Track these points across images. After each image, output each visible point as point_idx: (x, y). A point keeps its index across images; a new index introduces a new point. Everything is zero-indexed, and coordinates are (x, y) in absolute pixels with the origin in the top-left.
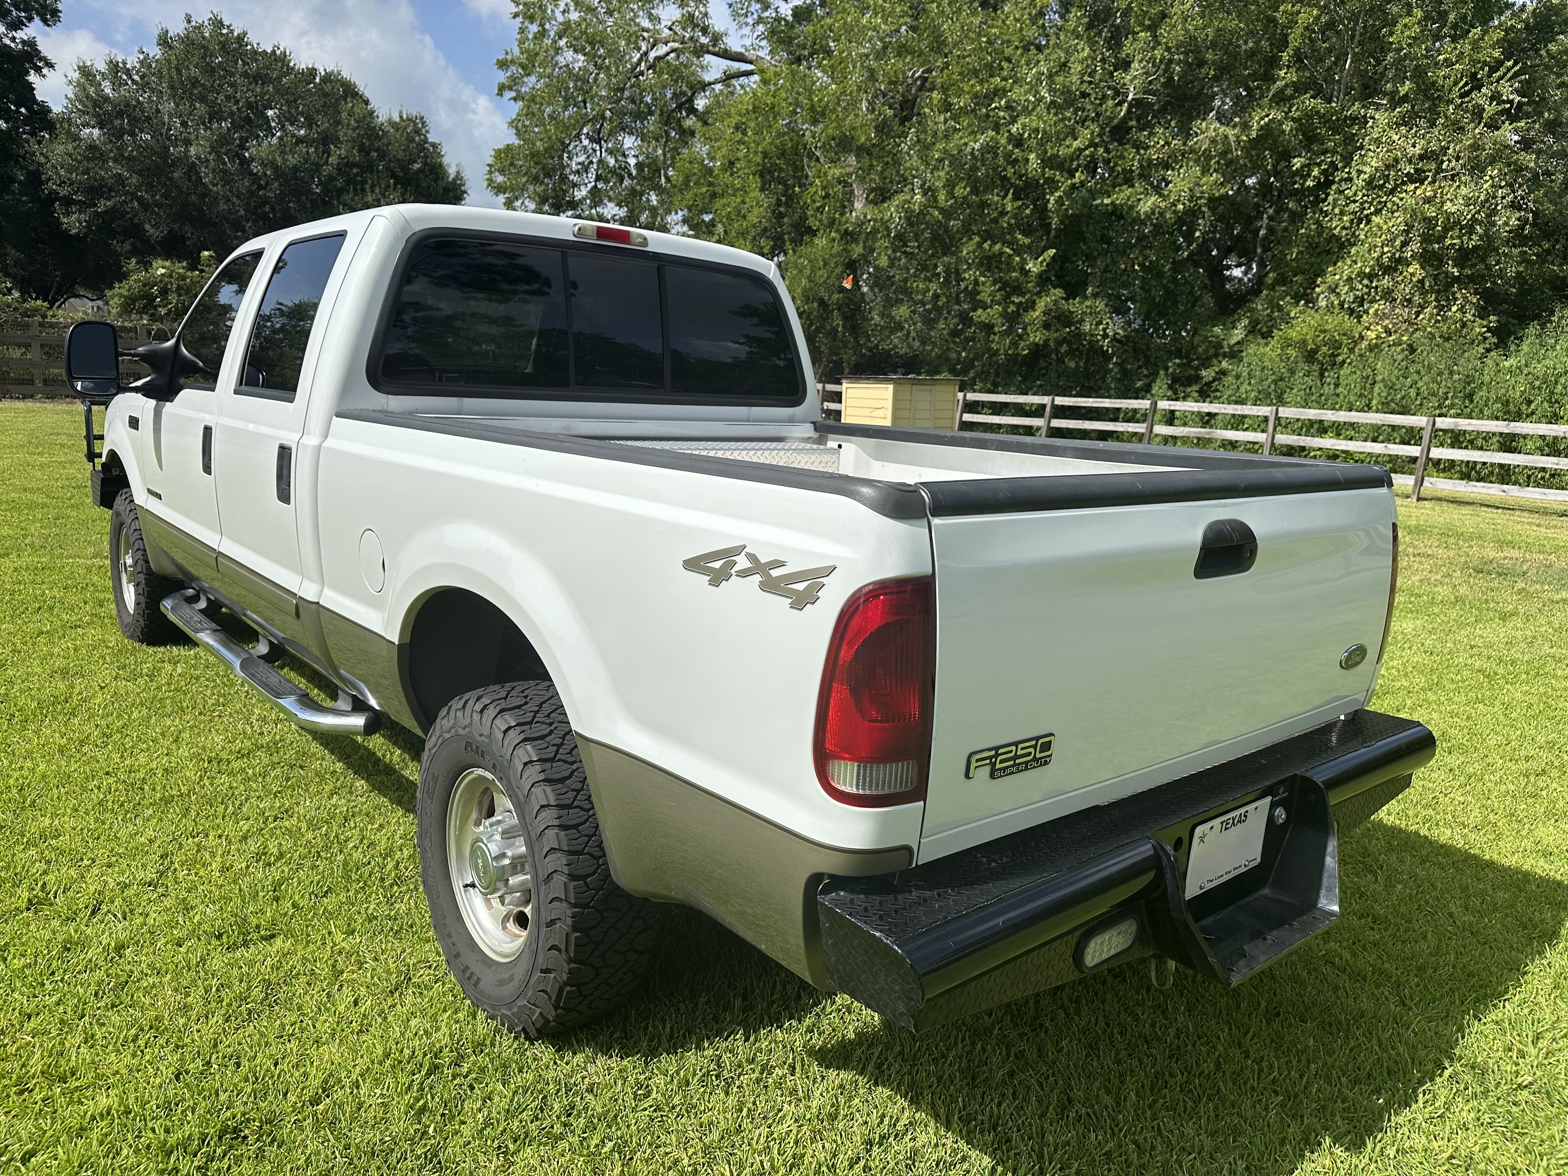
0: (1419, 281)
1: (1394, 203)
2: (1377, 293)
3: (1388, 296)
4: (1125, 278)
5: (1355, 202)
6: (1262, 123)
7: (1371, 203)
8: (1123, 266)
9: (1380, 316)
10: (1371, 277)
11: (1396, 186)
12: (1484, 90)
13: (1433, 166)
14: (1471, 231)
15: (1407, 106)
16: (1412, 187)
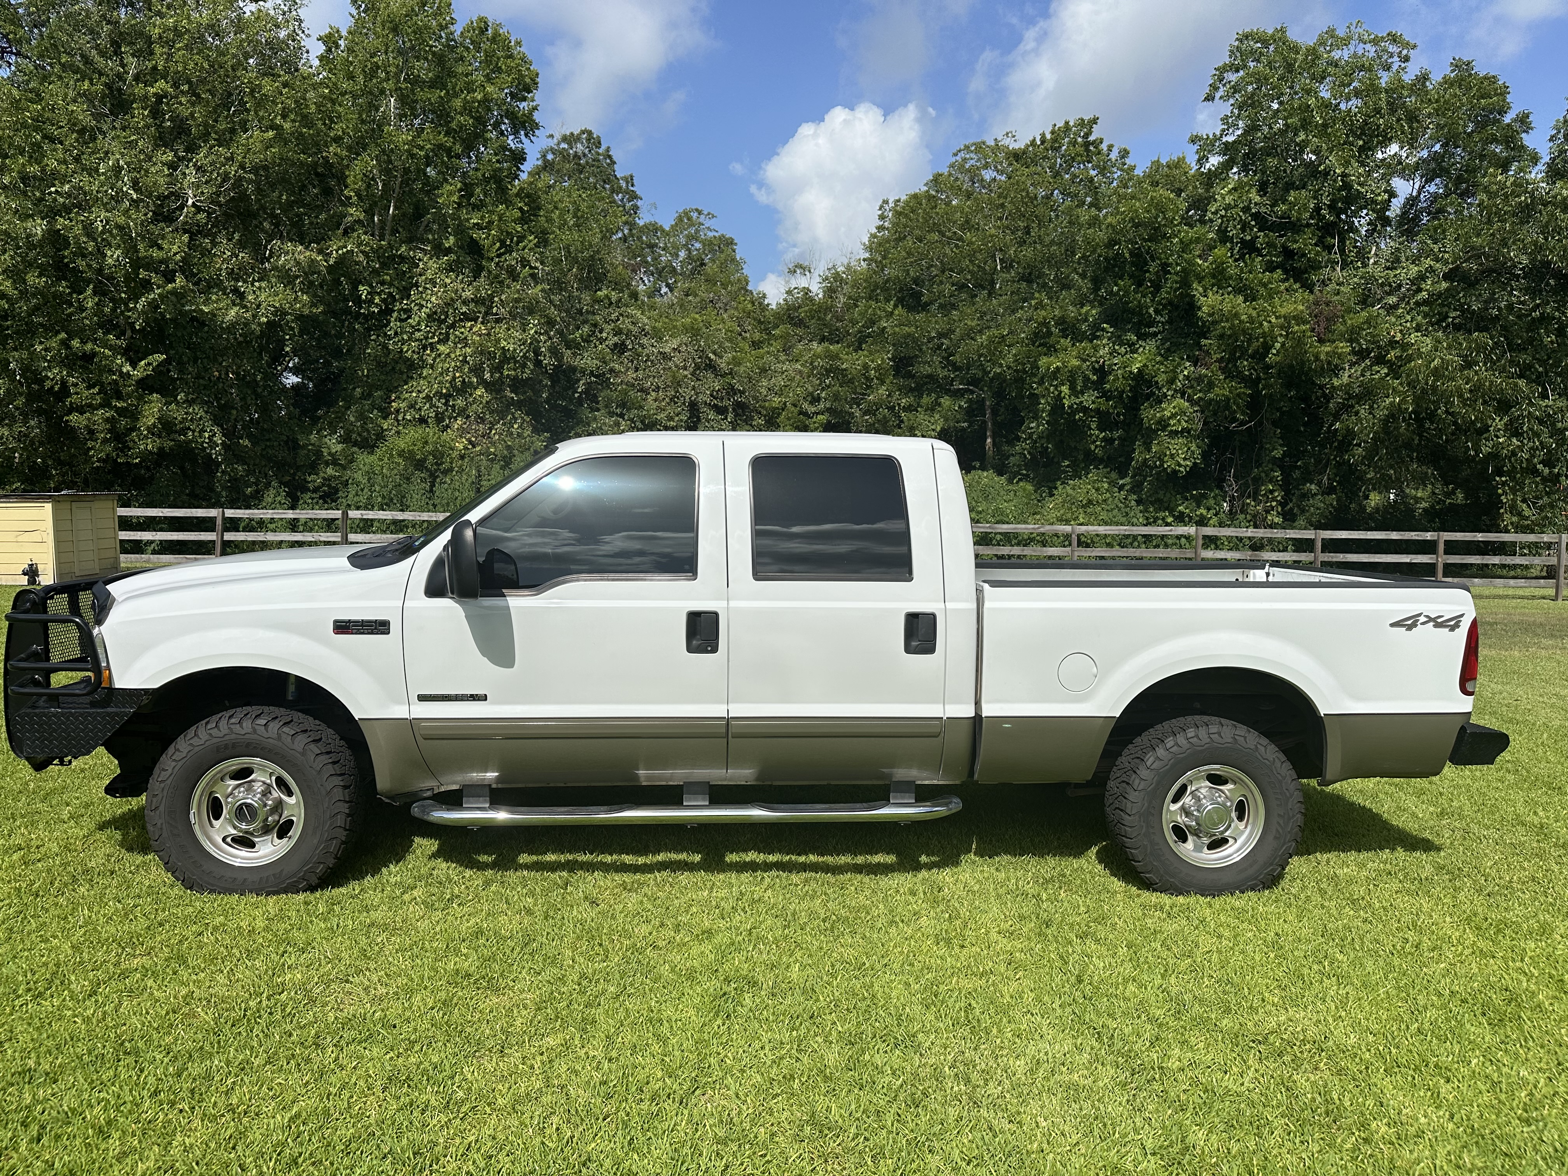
0: (487, 402)
1: (456, 336)
2: (454, 411)
3: (462, 413)
4: (221, 385)
5: (419, 330)
6: (340, 252)
7: (434, 334)
8: (216, 373)
9: (462, 432)
10: (448, 396)
11: (455, 322)
12: (514, 254)
13: (483, 310)
14: (524, 366)
15: (453, 257)
16: (469, 324)
